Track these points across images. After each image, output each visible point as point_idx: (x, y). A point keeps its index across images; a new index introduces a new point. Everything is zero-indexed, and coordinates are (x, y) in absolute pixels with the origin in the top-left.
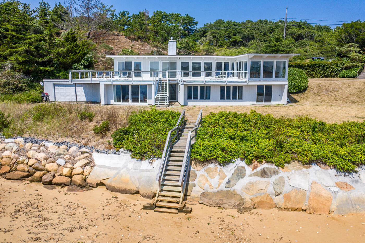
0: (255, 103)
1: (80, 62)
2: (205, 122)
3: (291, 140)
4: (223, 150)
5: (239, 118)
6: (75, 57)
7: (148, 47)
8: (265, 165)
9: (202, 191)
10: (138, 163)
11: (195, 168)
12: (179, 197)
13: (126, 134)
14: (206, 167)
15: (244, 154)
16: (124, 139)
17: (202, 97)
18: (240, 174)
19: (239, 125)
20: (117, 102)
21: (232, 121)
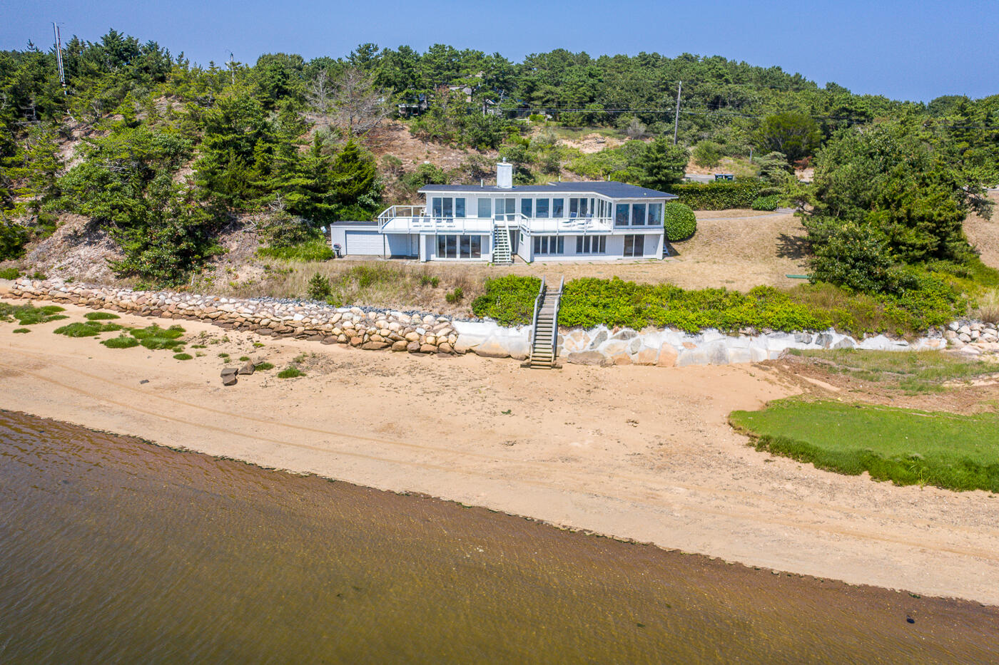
0: (622, 257)
1: (368, 193)
2: (567, 289)
3: (649, 307)
4: (587, 316)
5: (602, 285)
6: (361, 186)
7: (453, 155)
8: (625, 330)
9: (569, 352)
10: (506, 330)
11: (561, 333)
12: (551, 357)
13: (487, 302)
14: (571, 332)
15: (606, 320)
16: (486, 307)
17: (553, 251)
18: (602, 337)
19: (602, 292)
20: (440, 257)
21: (595, 288)
